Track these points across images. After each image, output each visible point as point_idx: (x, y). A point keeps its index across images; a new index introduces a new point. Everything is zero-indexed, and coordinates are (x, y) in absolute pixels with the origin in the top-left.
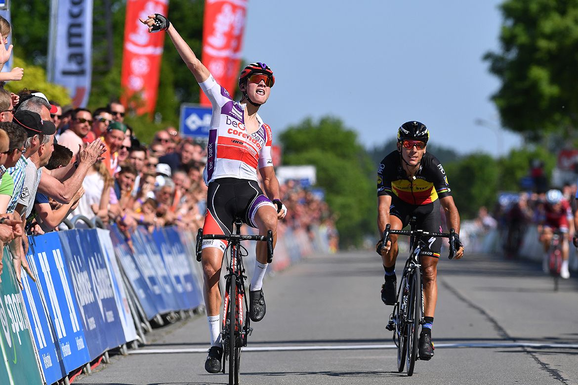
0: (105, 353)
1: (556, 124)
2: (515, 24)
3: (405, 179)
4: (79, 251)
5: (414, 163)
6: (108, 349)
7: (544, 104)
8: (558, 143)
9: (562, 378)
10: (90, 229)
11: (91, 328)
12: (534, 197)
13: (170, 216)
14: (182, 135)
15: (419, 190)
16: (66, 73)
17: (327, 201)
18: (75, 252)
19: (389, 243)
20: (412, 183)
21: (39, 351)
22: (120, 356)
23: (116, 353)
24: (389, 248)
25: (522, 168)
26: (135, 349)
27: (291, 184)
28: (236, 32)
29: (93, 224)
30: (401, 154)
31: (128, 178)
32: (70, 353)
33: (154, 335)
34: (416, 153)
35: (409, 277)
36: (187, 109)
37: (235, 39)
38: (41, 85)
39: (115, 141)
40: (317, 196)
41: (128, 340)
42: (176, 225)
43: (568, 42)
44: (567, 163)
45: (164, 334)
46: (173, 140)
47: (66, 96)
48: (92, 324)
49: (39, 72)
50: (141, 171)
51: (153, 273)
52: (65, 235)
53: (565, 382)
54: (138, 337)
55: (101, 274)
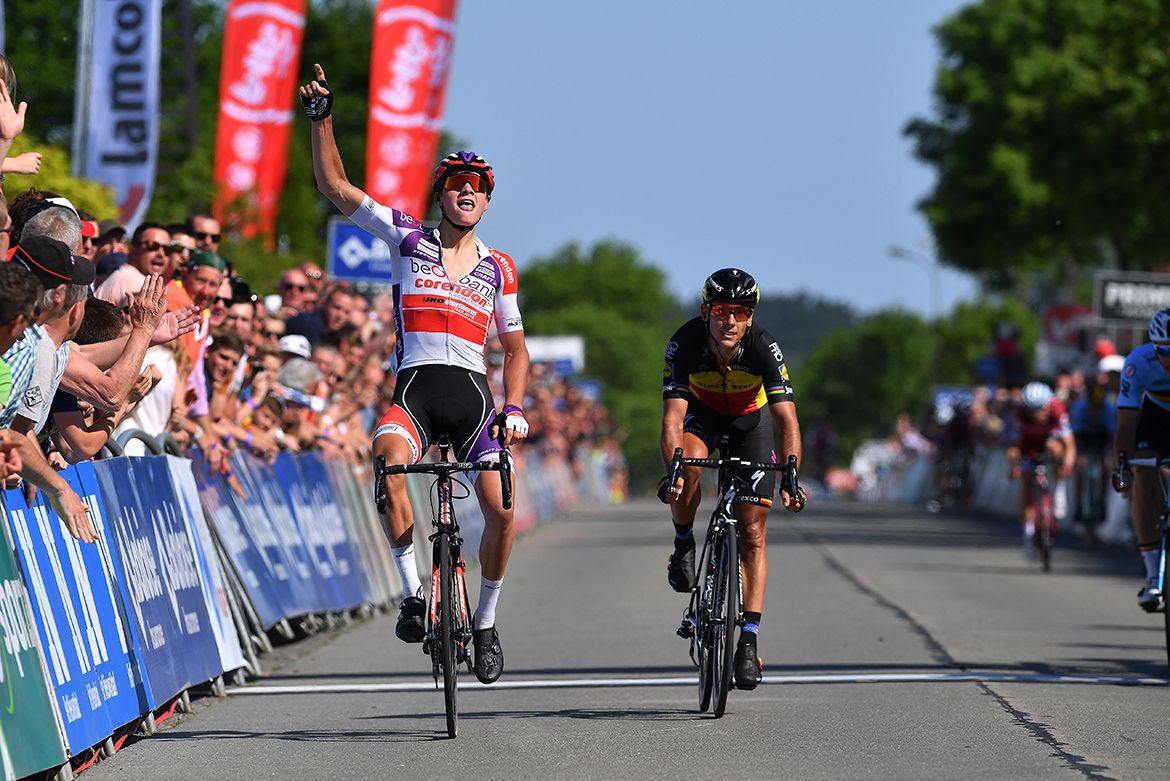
0: (183, 692)
1: (1042, 255)
2: (964, 66)
3: (713, 371)
4: (134, 499)
5: (730, 343)
6: (188, 685)
7: (1021, 217)
8: (1048, 292)
9: (1052, 740)
10: (155, 456)
11: (156, 646)
12: (1002, 395)
13: (307, 431)
14: (331, 277)
15: (738, 390)
16: (109, 159)
17: (607, 402)
18: (126, 500)
19: (681, 481)
20: (724, 376)
21: (55, 690)
22: (211, 699)
23: (203, 692)
24: (680, 492)
25: (977, 340)
26: (239, 686)
27: (538, 370)
28: (433, 81)
29: (159, 447)
30: (708, 326)
31: (226, 358)
32: (116, 694)
33: (276, 659)
34: (733, 326)
35: (718, 541)
36: (340, 227)
37: (430, 93)
38: (61, 182)
39: (204, 288)
40: (588, 394)
41: (227, 668)
42: (320, 449)
43: (1067, 98)
44: (1060, 330)
45: (295, 657)
46: (312, 288)
47: (108, 203)
48: (157, 637)
49: (58, 157)
50: (250, 344)
51: (274, 541)
52: (106, 469)
53: (1059, 749)
54: (245, 663)
55: (175, 542)
